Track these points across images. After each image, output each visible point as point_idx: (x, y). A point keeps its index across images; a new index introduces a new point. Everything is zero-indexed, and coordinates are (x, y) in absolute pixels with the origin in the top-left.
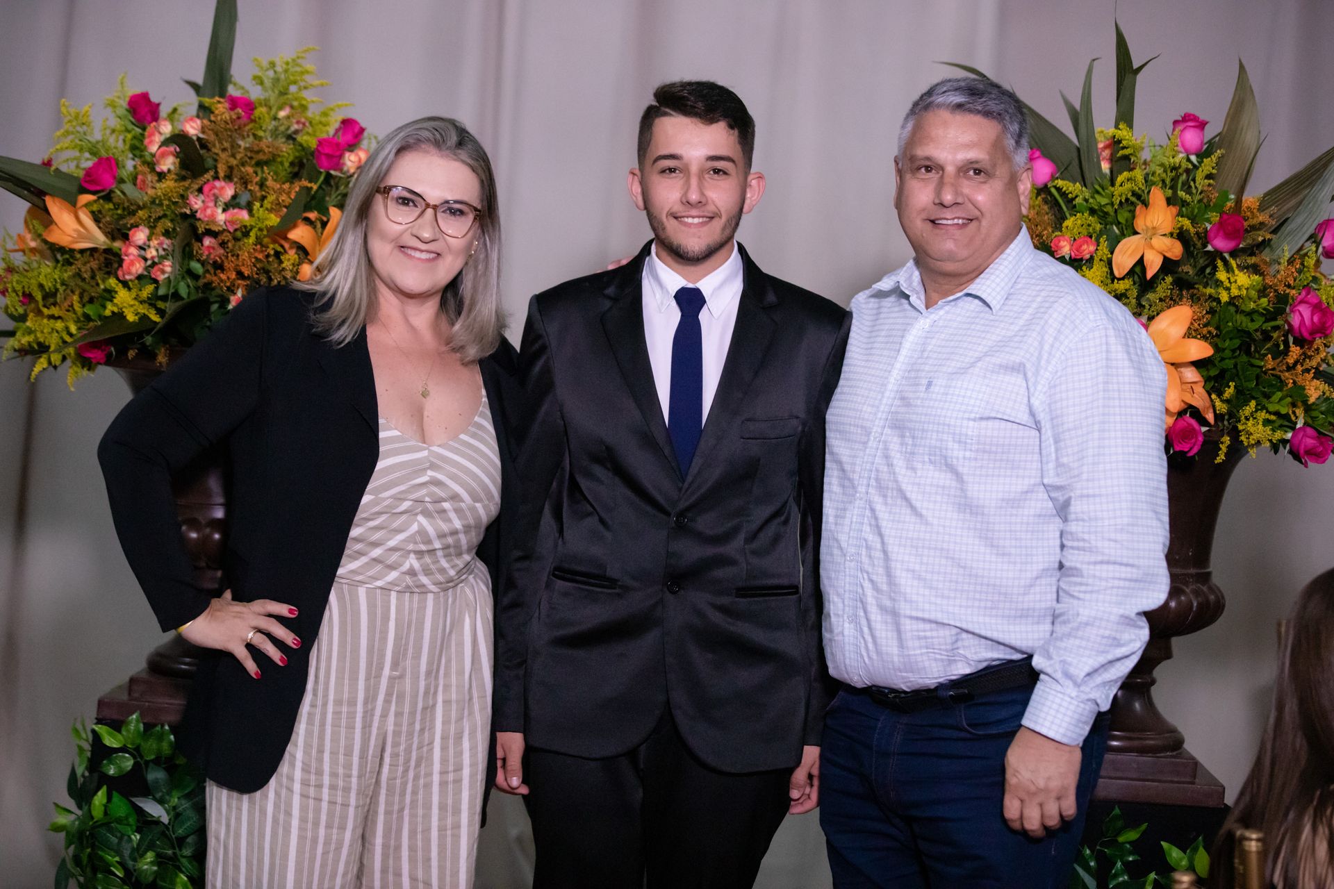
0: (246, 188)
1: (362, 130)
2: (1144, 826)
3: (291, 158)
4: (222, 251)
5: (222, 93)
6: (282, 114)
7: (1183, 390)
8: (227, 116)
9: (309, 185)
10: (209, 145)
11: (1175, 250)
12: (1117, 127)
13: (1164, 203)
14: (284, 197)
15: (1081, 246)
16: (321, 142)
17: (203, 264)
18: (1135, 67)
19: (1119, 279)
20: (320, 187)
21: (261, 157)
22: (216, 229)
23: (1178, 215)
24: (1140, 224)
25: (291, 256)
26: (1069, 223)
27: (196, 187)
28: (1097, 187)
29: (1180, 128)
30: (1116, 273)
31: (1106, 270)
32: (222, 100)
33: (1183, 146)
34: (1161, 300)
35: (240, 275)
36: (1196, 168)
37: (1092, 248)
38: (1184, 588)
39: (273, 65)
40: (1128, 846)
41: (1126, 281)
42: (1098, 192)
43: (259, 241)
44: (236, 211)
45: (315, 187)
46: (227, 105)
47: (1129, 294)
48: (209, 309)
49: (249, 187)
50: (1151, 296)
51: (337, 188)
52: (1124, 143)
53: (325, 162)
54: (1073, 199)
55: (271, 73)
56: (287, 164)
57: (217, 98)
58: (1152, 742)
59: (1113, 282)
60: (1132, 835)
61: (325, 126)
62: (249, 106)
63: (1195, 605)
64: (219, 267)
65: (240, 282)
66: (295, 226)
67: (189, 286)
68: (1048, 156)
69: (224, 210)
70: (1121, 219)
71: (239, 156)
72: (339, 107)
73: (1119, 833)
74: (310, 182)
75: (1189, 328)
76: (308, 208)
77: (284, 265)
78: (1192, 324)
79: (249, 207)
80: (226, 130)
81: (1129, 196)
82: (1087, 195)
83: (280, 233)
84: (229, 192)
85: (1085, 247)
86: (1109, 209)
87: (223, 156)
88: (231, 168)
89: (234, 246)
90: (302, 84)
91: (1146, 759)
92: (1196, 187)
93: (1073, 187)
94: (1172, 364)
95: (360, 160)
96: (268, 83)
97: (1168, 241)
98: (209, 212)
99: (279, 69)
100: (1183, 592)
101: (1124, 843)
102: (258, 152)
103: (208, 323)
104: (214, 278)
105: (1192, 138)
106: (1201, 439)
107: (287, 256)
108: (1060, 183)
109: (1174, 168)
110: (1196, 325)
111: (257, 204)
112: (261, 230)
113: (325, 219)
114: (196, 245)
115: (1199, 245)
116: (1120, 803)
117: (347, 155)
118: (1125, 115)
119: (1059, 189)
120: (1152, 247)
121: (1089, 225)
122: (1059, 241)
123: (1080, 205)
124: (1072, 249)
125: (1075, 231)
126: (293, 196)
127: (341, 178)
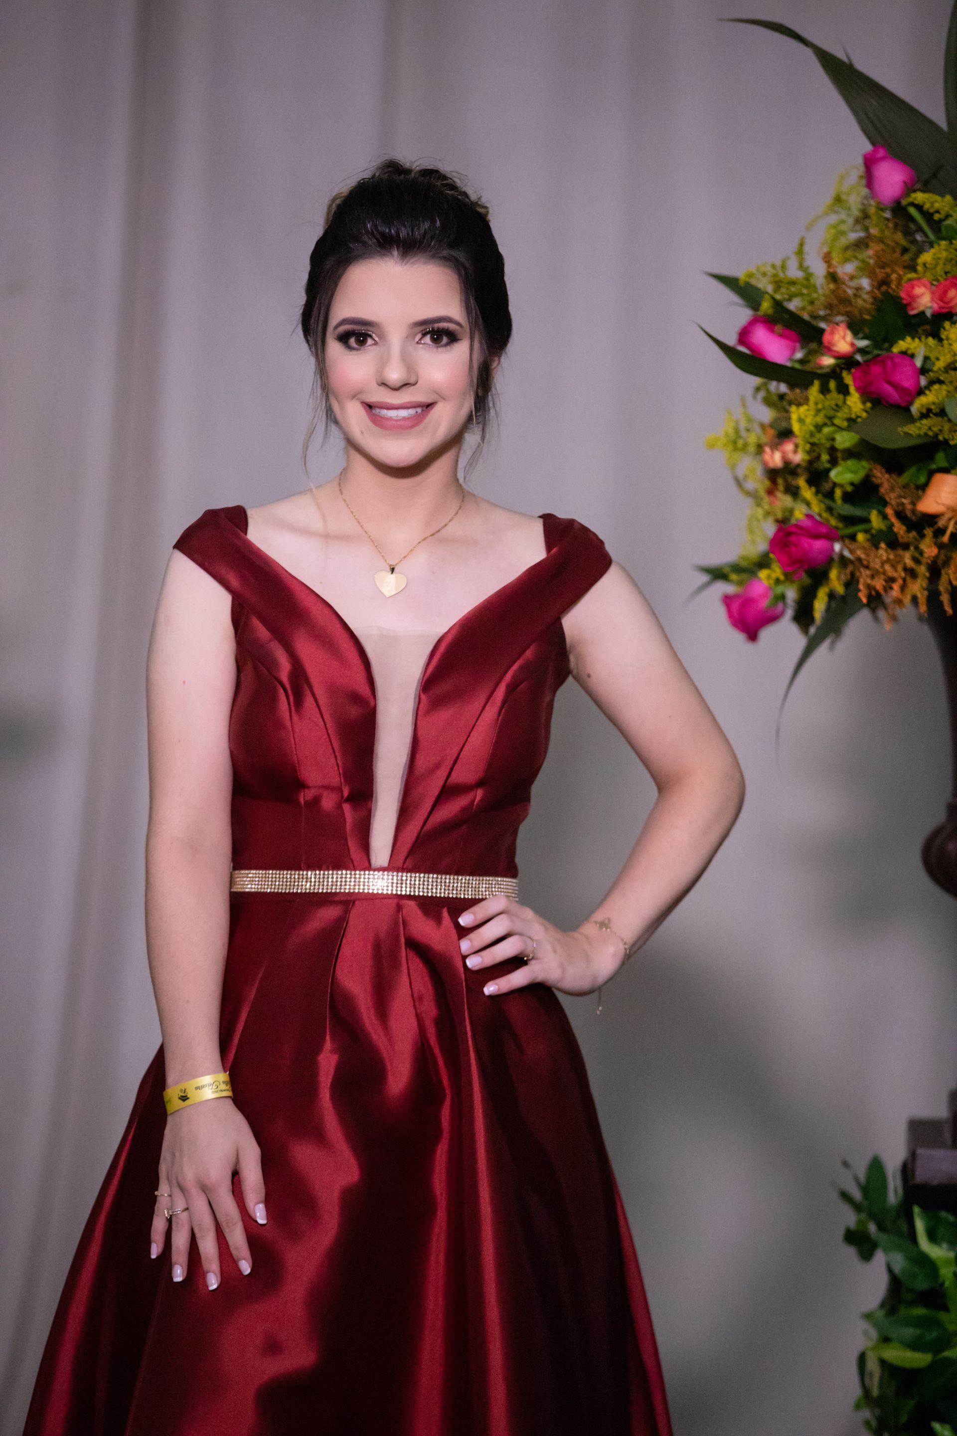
15: (945, 293)
26: (926, 257)
54: (942, 221)
68: (900, 155)
85: (952, 293)
93: (942, 205)
108: (919, 197)
119: (919, 208)
122: (913, 288)
123: (950, 227)
124: (932, 300)
125: (939, 270)
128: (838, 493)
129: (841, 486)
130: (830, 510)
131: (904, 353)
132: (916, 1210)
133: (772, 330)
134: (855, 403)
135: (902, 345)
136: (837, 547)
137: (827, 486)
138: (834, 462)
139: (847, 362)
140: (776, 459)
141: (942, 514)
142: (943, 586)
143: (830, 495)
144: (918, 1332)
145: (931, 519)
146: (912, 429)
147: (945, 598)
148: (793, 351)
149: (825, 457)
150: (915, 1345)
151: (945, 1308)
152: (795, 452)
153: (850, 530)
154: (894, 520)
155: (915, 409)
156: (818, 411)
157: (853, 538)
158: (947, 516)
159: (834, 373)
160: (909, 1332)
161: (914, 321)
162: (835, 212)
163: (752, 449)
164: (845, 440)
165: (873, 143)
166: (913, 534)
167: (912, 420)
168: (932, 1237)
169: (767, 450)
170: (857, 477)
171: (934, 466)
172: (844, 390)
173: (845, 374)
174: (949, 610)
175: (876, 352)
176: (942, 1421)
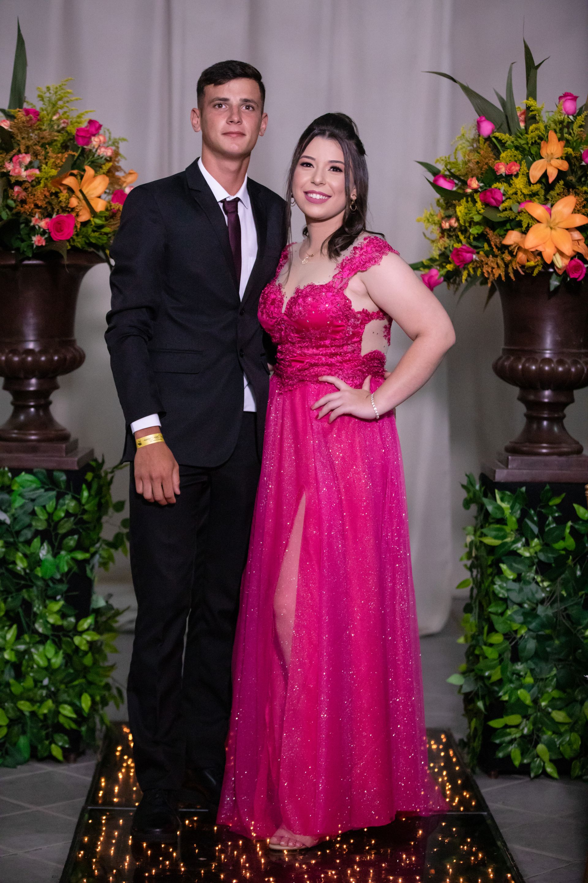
0: (37, 158)
1: (100, 126)
2: (563, 495)
3: (62, 141)
4: (24, 194)
5: (21, 106)
6: (55, 118)
7: (573, 244)
8: (24, 119)
9: (73, 153)
10: (15, 136)
11: (564, 166)
12: (527, 99)
13: (556, 140)
14: (58, 161)
15: (511, 167)
16: (79, 130)
17: (15, 201)
18: (536, 64)
19: (533, 184)
20: (79, 156)
21: (44, 141)
22: (21, 180)
23: (565, 146)
24: (543, 153)
25: (64, 195)
26: (503, 155)
27: (9, 157)
28: (518, 134)
29: (563, 100)
30: (532, 181)
31: (526, 179)
32: (20, 110)
33: (565, 110)
34: (558, 194)
35: (37, 206)
36: (572, 122)
37: (517, 168)
38: (579, 360)
39: (48, 89)
40: (555, 508)
41: (538, 185)
42: (520, 137)
43: (46, 186)
44: (31, 170)
45: (77, 154)
46: (24, 113)
47: (539, 193)
48: (19, 227)
49: (39, 157)
50: (552, 193)
51: (88, 158)
52: (532, 108)
53: (81, 140)
54: (505, 143)
55: (48, 95)
56: (59, 145)
57: (18, 109)
58: (565, 450)
59: (530, 186)
60: (557, 501)
61: (79, 123)
62: (36, 113)
63: (586, 370)
64: (23, 202)
65: (37, 210)
66: (65, 177)
67: (8, 215)
68: (489, 119)
69: (25, 170)
70: (533, 152)
71: (32, 142)
72: (87, 112)
73: (549, 499)
74: (74, 151)
75: (574, 209)
76: (73, 168)
77: (60, 199)
78: (576, 206)
79: (39, 168)
80: (24, 127)
81: (537, 138)
82: (513, 139)
83: (57, 181)
84: (28, 159)
85: (513, 167)
86: (525, 146)
87: (23, 141)
88: (28, 147)
89: (32, 190)
90: (66, 99)
91: (563, 459)
92: (574, 133)
93: (505, 137)
94: (567, 229)
95: (100, 141)
96: (46, 100)
97: (560, 161)
98: (17, 171)
99: (52, 91)
100: (579, 363)
101: (552, 506)
102: (43, 138)
103: (19, 236)
104: (22, 209)
105: (569, 105)
106: (584, 270)
107: (62, 194)
108: (497, 134)
109: (561, 122)
110: (578, 207)
111: (44, 166)
112: (47, 179)
113: (82, 173)
114: (10, 191)
115: (577, 164)
116: (550, 483)
117: (93, 138)
118: (532, 93)
119: (496, 138)
120: (551, 165)
121: (515, 156)
122: (499, 165)
123: (509, 145)
124: (506, 170)
125: (508, 159)
126: (64, 160)
127: (90, 151)
128: (471, 237)
129: (473, 235)
130: (470, 244)
131: (496, 188)
132: (496, 491)
133: (445, 180)
134: (479, 205)
135: (495, 186)
136: (474, 256)
137: (468, 234)
138: (470, 227)
139: (476, 191)
140: (446, 225)
141: (512, 245)
142: (510, 270)
143: (469, 238)
144: (497, 533)
145: (507, 247)
146: (502, 215)
147: (512, 275)
148: (453, 187)
149: (467, 225)
150: (496, 537)
151: (506, 524)
152: (455, 223)
153: (477, 251)
154: (494, 247)
155: (501, 207)
156: (465, 208)
157: (478, 253)
158: (514, 246)
159: (471, 195)
160: (494, 533)
161: (499, 177)
162: (461, 139)
163: (436, 222)
164: (477, 218)
165: (479, 116)
166: (500, 252)
167: (500, 212)
168: (502, 500)
169: (444, 222)
170: (480, 232)
171: (505, 228)
172: (474, 202)
173: (475, 195)
174: (514, 279)
175: (485, 188)
176: (503, 563)
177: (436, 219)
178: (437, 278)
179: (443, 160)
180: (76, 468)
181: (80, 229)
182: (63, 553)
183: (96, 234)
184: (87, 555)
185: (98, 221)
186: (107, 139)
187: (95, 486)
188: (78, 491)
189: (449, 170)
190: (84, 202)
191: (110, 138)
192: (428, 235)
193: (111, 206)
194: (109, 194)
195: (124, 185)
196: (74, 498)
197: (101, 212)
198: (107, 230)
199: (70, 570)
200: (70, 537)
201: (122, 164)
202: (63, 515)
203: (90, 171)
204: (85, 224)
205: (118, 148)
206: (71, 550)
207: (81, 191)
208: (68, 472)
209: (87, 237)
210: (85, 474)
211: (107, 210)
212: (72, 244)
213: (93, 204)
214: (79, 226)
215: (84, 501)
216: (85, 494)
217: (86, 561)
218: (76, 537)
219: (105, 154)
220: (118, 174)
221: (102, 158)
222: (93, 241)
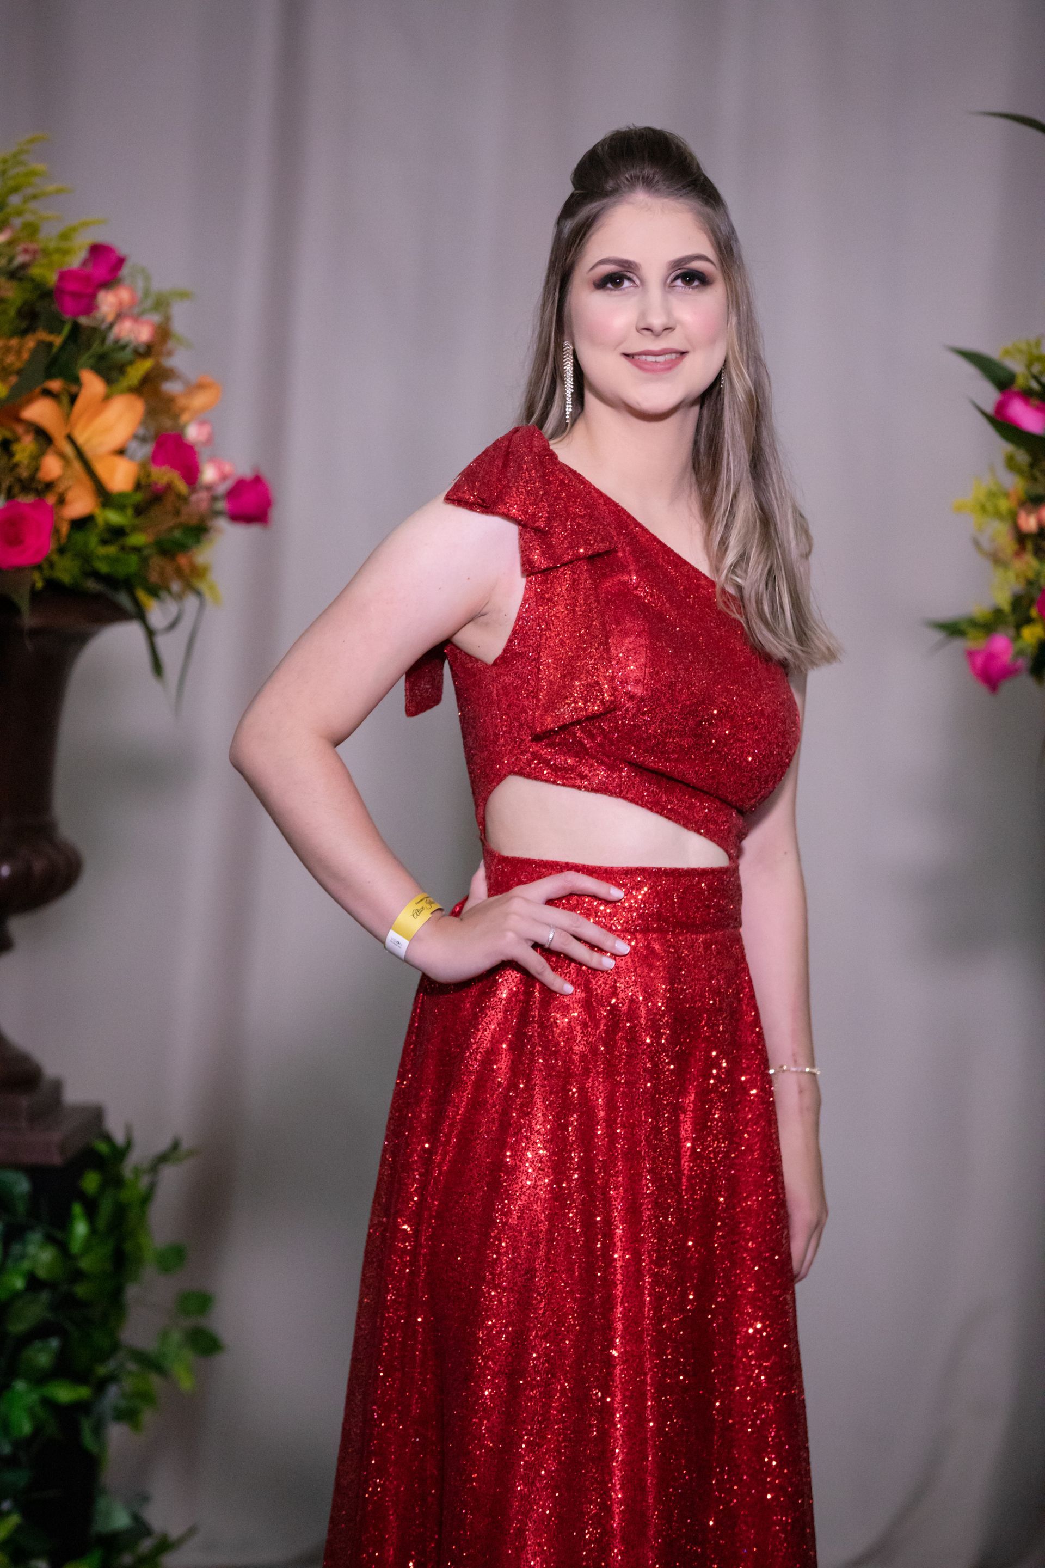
1: (121, 261)
3: (18, 303)
9: (49, 339)
14: (11, 359)
16: (64, 277)
20: (65, 344)
25: (25, 448)
45: (58, 340)
51: (89, 347)
53: (69, 301)
56: (12, 312)
61: (65, 254)
66: (29, 401)
72: (85, 225)
74: (50, 333)
76: (49, 376)
77: (16, 458)
83: (9, 410)
90: (30, 191)
95: (120, 303)
107: (20, 446)
113: (74, 389)
117: (102, 295)
126: (26, 355)
127: (94, 330)
133: (1028, 404)
140: (1030, 524)
163: (1004, 512)
169: (1023, 513)
177: (1004, 505)
178: (1008, 658)
179: (1020, 351)
180: (56, 1159)
181: (69, 536)
182: (20, 1386)
183: (111, 550)
184: (83, 1392)
185: (114, 517)
186: (139, 294)
187: (106, 1209)
188: (63, 1222)
189: (1036, 378)
190: (77, 466)
191: (147, 293)
192: (986, 545)
193: (149, 476)
194: (143, 440)
195: (185, 418)
196: (50, 1239)
197: (122, 495)
198: (138, 539)
199: (38, 1430)
200: (38, 1344)
201: (178, 360)
202: (19, 1283)
203: (92, 385)
204: (82, 524)
205: (167, 319)
206: (41, 1378)
207: (70, 439)
208: (35, 1173)
209: (86, 558)
210: (79, 1175)
211: (138, 486)
212: (47, 572)
213: (101, 469)
214: (65, 529)
215: (76, 1246)
216: (81, 1228)
217: (81, 1408)
218: (54, 1343)
219: (132, 337)
220: (171, 387)
221: (124, 347)
222: (103, 568)
